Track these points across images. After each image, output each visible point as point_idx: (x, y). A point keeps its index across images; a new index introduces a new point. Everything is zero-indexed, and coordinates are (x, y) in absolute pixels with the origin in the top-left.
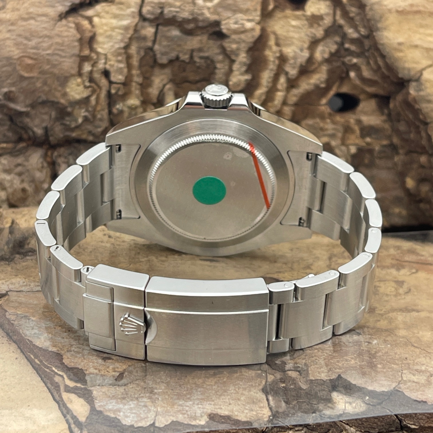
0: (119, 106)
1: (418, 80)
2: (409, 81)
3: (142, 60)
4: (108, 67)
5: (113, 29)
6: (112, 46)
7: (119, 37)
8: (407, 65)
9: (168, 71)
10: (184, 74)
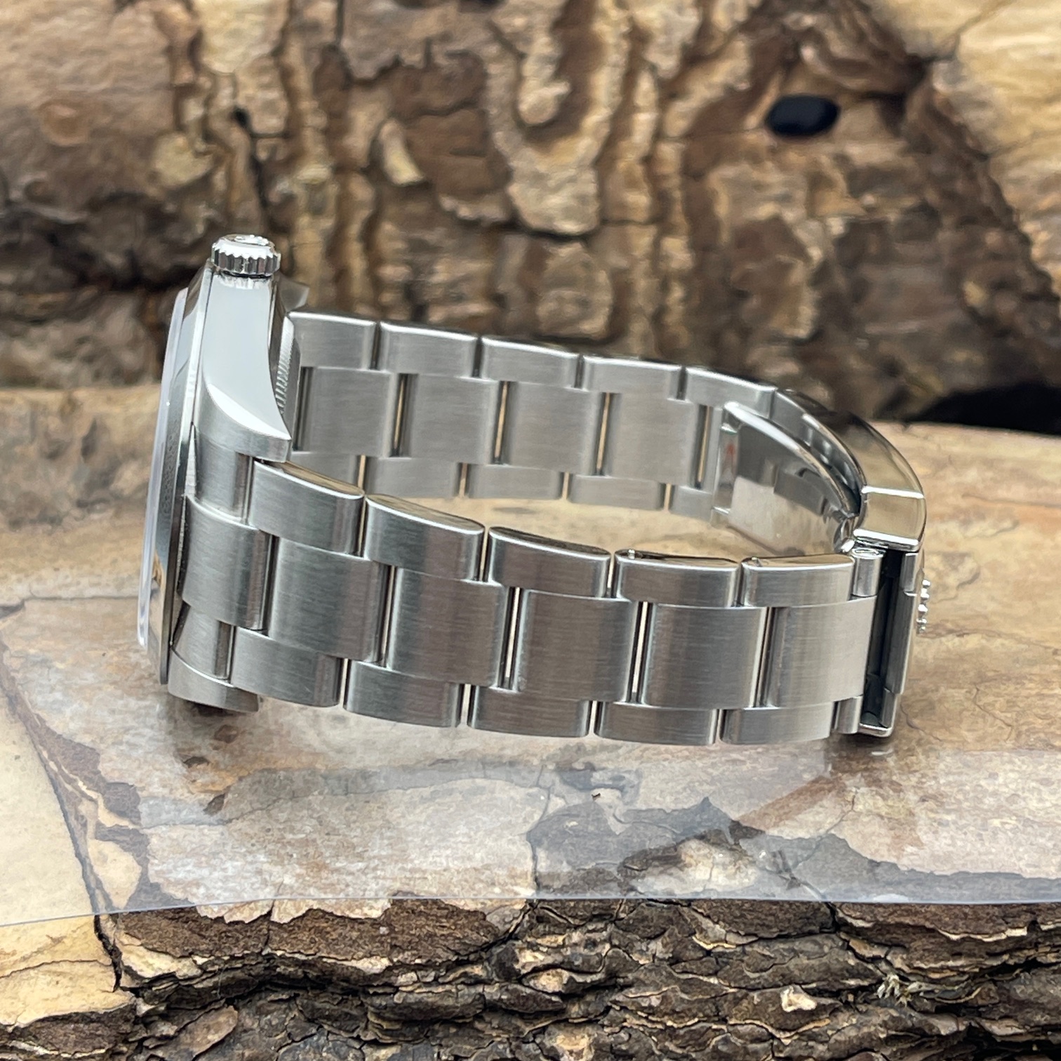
0: (283, 186)
1: (950, 56)
2: (932, 59)
3: (317, 76)
4: (241, 102)
5: (240, 14)
6: (245, 55)
7: (258, 32)
8: (922, 24)
9: (381, 93)
10: (418, 97)
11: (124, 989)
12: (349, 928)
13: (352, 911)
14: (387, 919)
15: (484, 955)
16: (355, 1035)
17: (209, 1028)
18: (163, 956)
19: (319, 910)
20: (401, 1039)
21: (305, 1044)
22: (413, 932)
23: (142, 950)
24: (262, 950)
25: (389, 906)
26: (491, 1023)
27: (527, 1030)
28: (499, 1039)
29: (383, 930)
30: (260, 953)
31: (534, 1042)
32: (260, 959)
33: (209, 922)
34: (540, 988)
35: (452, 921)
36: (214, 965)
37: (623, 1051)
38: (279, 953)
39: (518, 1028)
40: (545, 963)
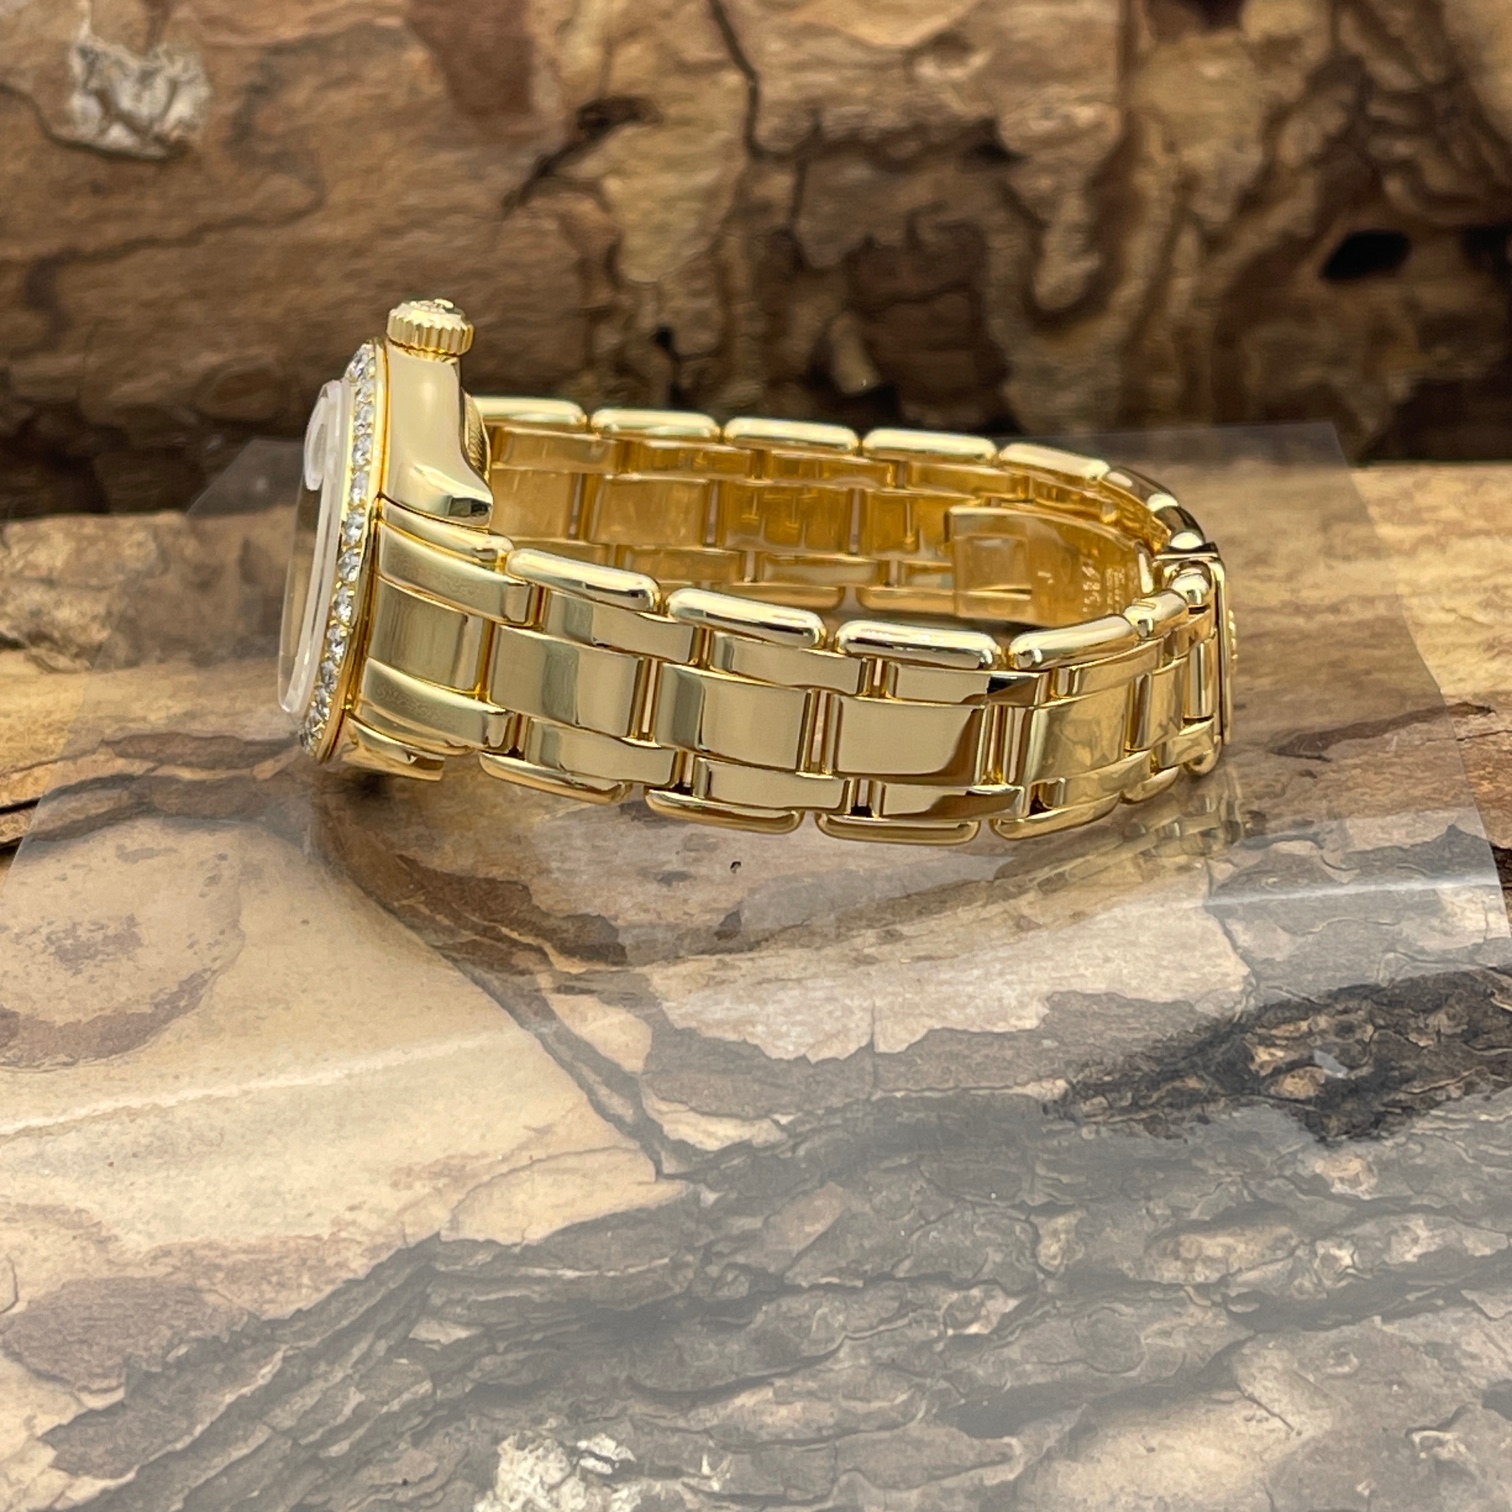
4: (667, 318)
6: (674, 254)
11: (672, 1177)
12: (996, 1047)
13: (995, 1024)
14: (1048, 1028)
15: (1197, 1059)
16: (1017, 1201)
17: (801, 1218)
18: (725, 1120)
19: (945, 1029)
20: (1088, 1197)
21: (946, 1226)
22: (1091, 1040)
23: (692, 1117)
24: (871, 1094)
25: (1047, 1011)
26: (1214, 1158)
27: (1269, 1159)
28: (1229, 1179)
29: (1047, 1043)
30: (868, 1100)
31: (1281, 1176)
32: (869, 1108)
33: (784, 1066)
34: (1287, 1095)
35: (1142, 1020)
36: (803, 1122)
37: (1415, 1166)
38: (899, 1095)
39: (1256, 1157)
40: (1288, 1059)
